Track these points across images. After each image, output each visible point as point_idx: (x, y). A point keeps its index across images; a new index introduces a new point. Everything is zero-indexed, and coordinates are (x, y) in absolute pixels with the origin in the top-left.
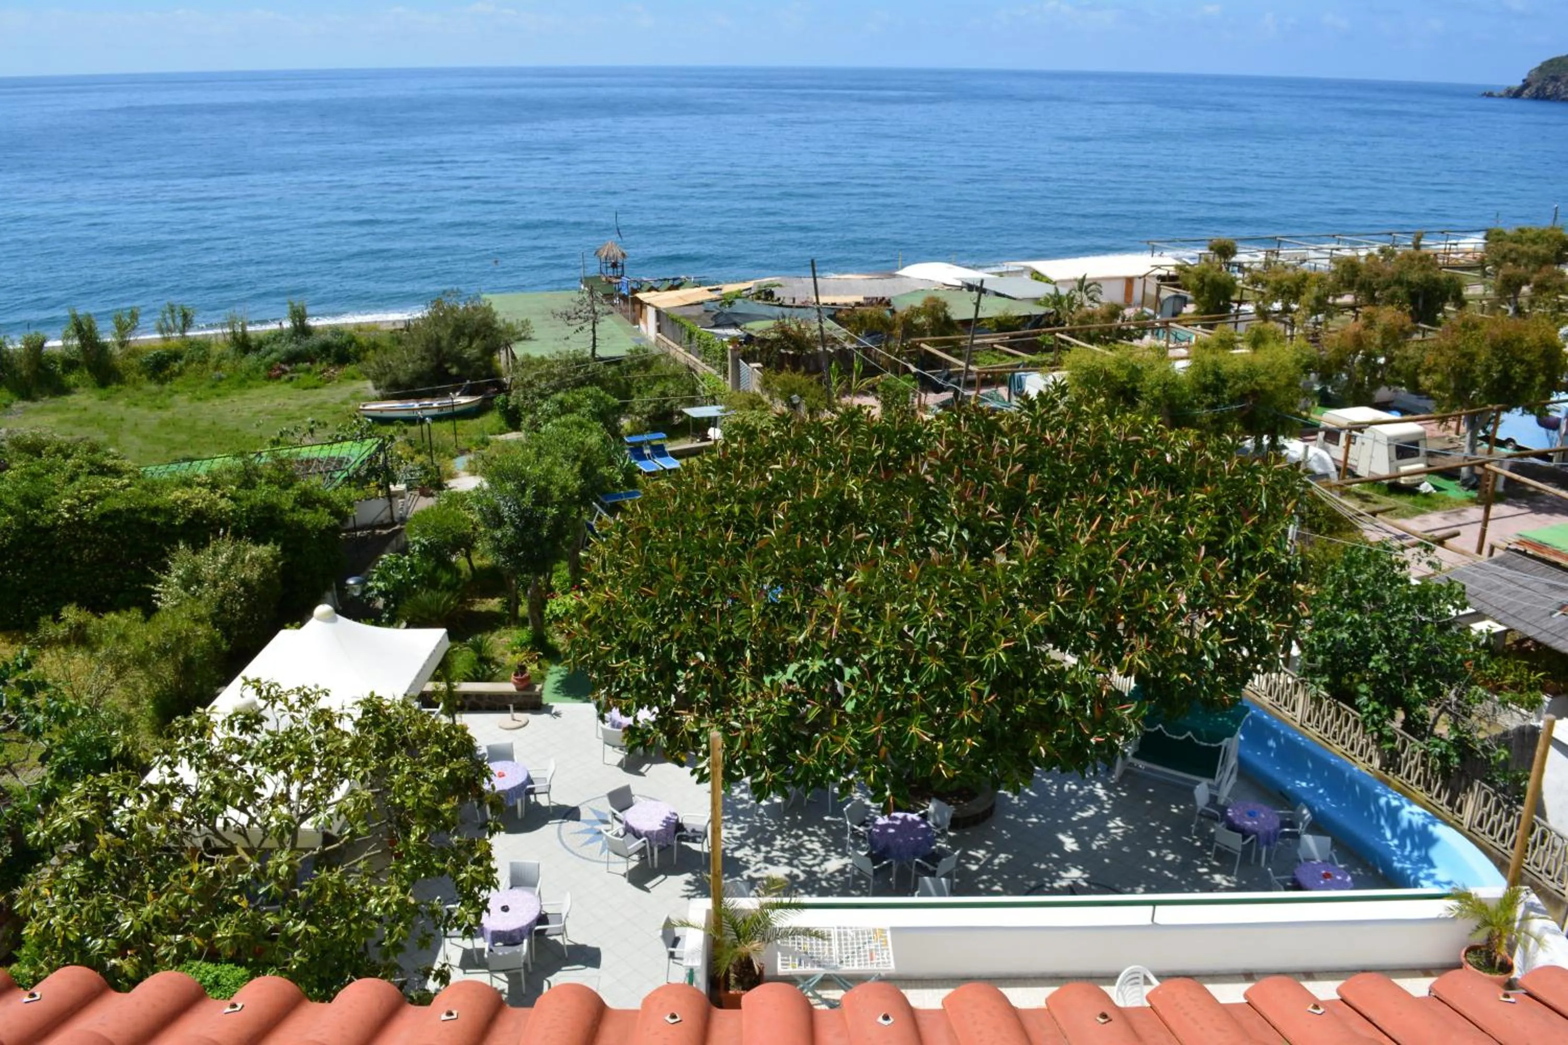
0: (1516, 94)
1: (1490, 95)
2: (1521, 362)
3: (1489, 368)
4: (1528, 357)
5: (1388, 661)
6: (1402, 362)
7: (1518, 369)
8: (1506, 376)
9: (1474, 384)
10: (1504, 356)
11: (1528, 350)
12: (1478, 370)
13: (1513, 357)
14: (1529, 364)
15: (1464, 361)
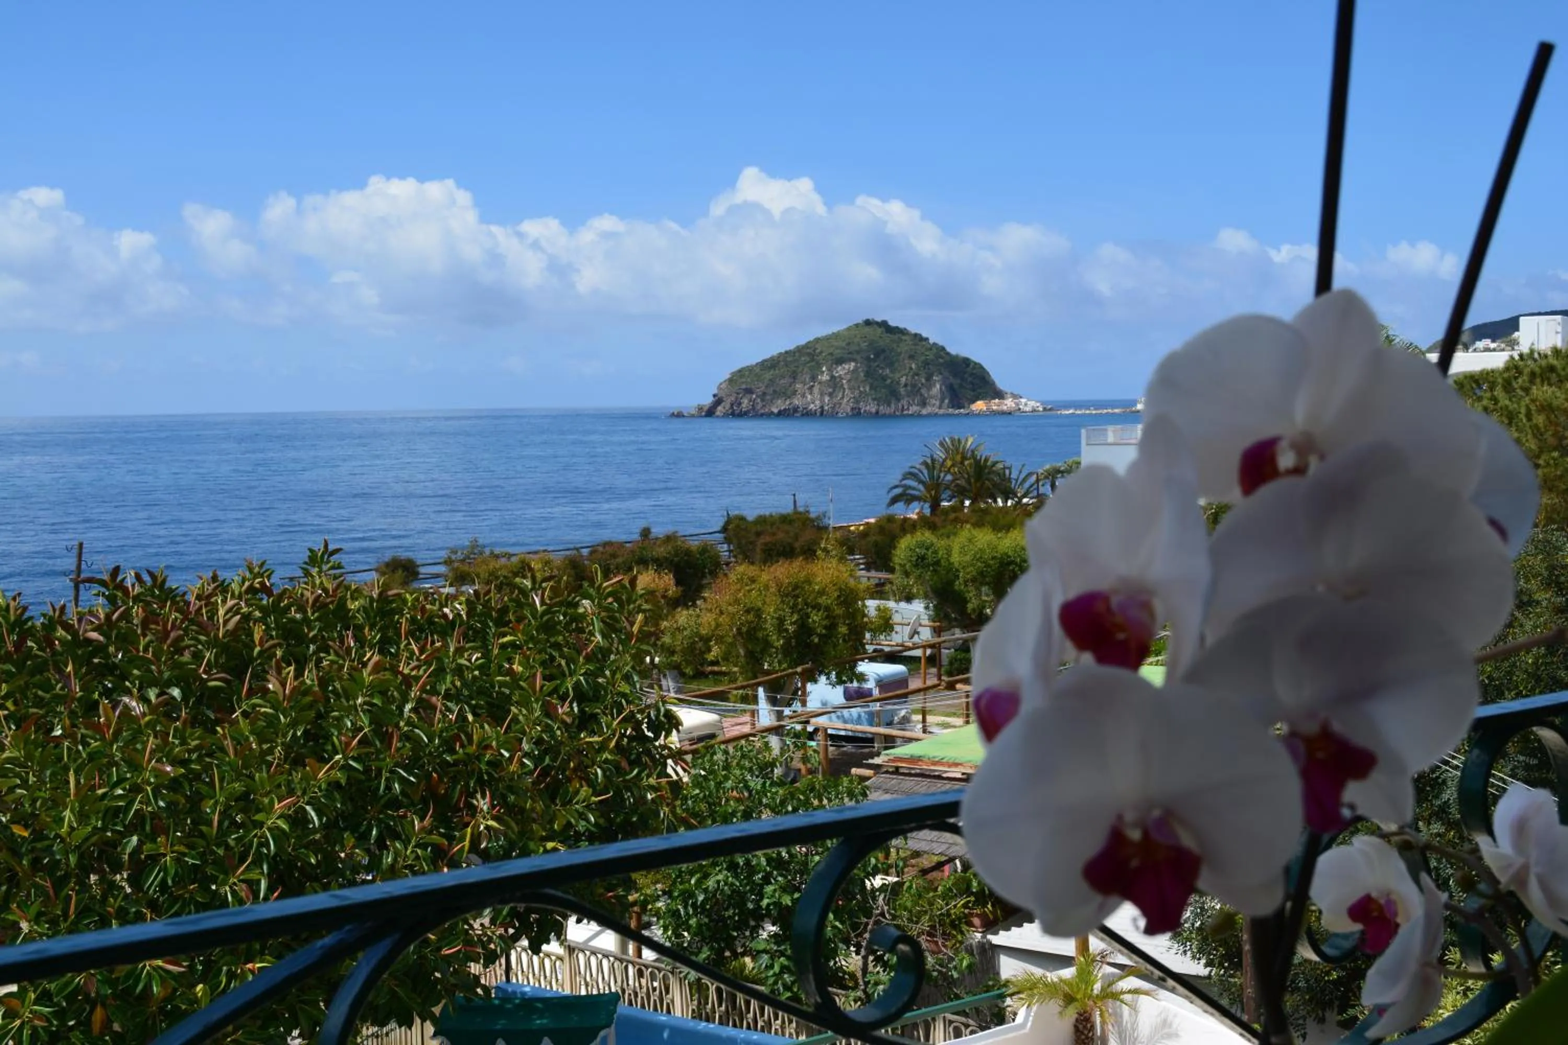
0: (710, 412)
1: (679, 415)
2: (817, 607)
3: (781, 620)
4: (823, 600)
5: (784, 890)
6: (673, 635)
7: (816, 617)
8: (804, 628)
9: (767, 644)
10: (795, 605)
11: (822, 593)
12: (769, 625)
13: (806, 604)
14: (827, 609)
15: (751, 617)
